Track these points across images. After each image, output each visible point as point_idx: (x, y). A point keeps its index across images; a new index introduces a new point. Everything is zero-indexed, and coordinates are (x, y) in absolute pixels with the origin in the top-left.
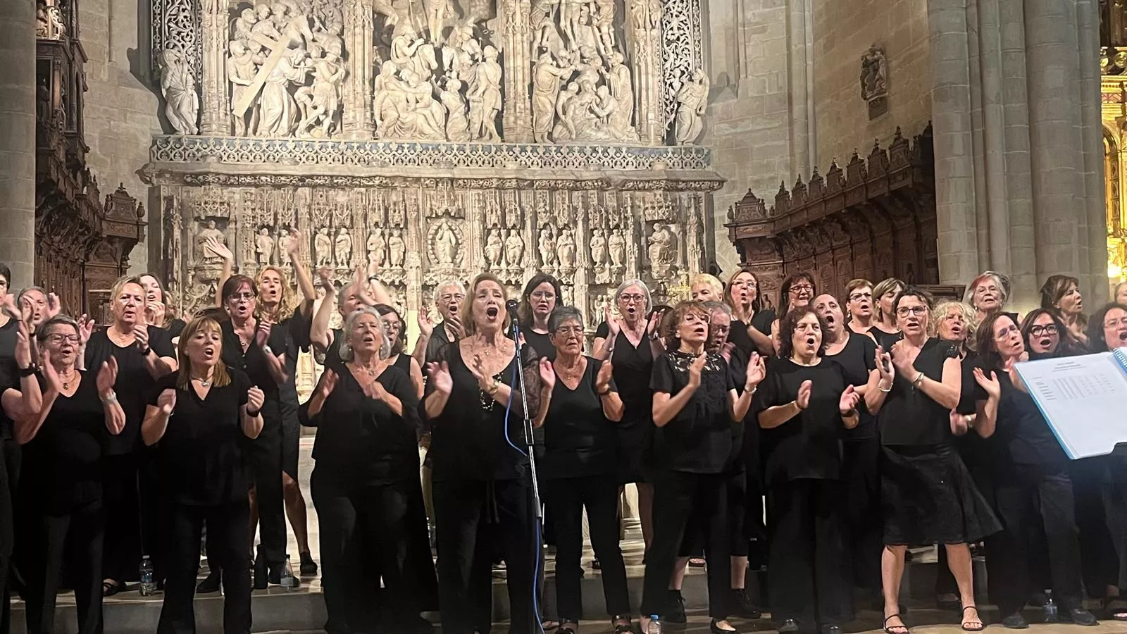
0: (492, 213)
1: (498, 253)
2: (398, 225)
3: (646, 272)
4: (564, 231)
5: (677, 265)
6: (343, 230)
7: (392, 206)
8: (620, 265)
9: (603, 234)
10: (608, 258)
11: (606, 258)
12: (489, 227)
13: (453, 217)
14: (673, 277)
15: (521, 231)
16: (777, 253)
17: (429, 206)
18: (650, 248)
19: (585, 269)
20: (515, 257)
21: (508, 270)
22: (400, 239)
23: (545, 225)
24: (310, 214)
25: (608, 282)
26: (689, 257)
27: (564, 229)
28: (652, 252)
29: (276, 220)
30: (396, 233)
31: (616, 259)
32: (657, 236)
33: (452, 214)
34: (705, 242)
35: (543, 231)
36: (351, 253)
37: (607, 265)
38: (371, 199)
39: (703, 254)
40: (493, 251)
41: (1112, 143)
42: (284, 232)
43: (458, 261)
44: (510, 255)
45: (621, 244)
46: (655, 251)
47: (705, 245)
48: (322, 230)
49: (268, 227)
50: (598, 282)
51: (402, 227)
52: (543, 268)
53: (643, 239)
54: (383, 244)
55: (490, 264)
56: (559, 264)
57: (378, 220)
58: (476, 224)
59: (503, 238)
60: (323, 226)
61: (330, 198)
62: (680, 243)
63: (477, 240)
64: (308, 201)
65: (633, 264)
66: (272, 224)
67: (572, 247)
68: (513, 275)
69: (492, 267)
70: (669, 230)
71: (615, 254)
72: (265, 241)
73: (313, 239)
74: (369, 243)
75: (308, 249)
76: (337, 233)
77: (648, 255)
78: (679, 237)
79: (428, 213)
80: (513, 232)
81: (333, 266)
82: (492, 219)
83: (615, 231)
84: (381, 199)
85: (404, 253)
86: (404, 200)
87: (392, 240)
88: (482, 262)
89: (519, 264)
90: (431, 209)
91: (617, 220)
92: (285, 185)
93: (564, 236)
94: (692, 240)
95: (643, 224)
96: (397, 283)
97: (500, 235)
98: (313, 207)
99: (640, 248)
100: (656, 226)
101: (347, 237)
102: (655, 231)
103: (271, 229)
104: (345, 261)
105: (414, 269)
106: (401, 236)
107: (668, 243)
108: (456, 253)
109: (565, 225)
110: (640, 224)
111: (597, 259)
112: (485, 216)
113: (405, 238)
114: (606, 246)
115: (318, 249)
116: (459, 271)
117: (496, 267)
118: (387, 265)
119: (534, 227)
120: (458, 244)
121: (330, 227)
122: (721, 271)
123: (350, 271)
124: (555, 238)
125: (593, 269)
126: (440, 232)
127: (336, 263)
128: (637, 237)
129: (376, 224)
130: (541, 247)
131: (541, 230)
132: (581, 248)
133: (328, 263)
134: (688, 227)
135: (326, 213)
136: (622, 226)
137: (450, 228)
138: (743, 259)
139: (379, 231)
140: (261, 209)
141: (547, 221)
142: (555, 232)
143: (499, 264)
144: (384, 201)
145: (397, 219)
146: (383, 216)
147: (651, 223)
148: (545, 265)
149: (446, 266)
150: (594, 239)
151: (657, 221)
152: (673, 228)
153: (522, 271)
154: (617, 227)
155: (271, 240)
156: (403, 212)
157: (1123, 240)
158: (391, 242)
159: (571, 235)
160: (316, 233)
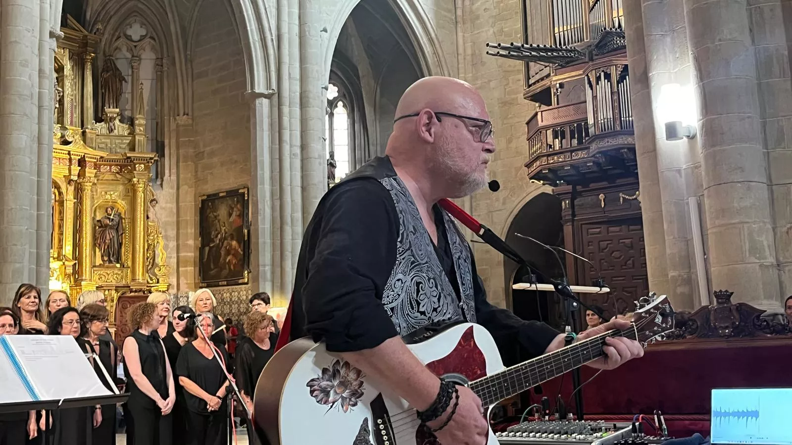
41: (60, 193)
157: (64, 263)
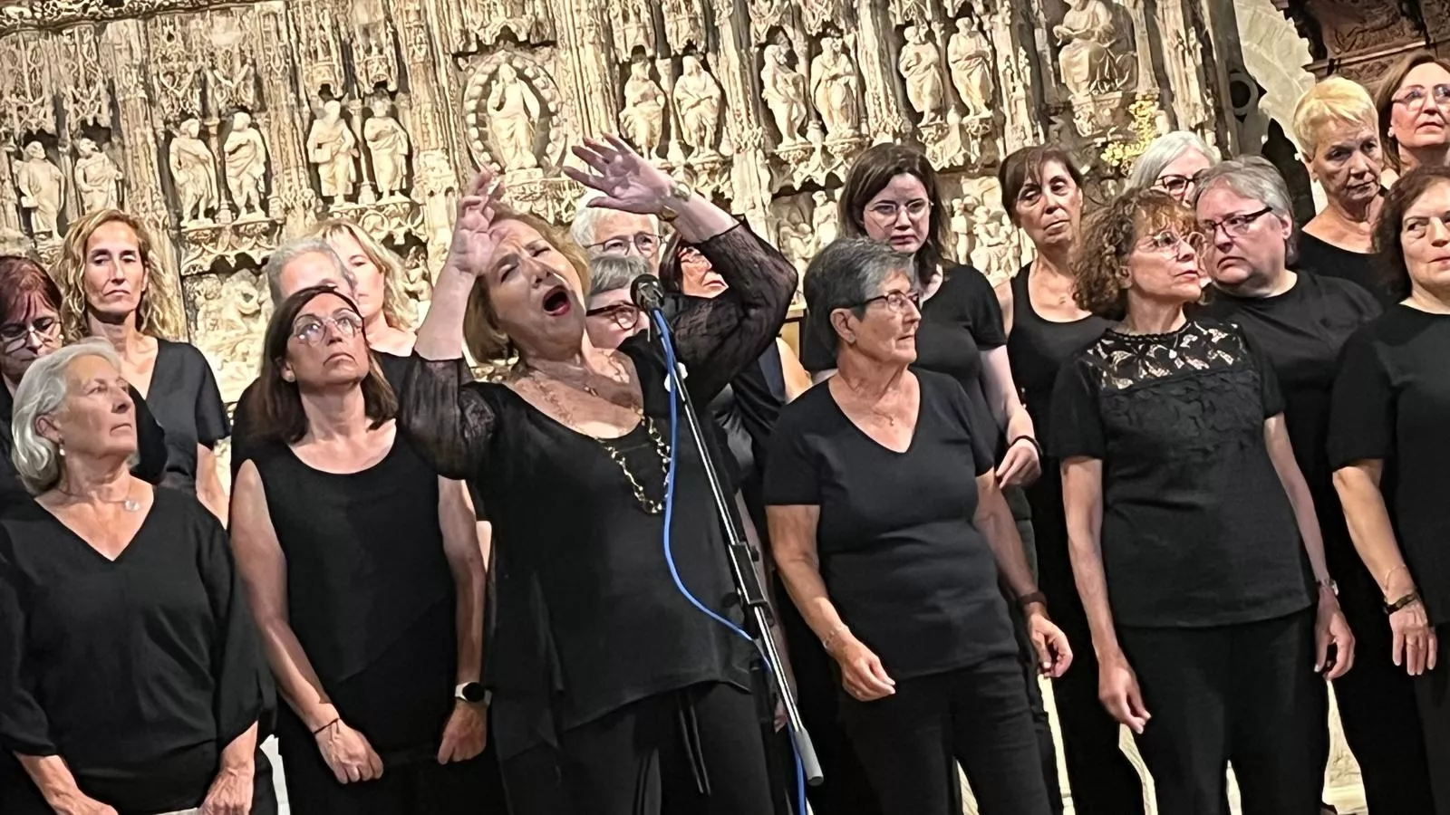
0: (626, 19)
1: (658, 123)
2: (381, 86)
3: (1059, 122)
4: (825, 43)
5: (1142, 91)
7: (360, 40)
8: (987, 113)
9: (930, 36)
10: (951, 99)
11: (948, 97)
12: (625, 56)
13: (528, 46)
15: (711, 58)
16: (1406, 24)
17: (456, 24)
18: (1062, 55)
20: (702, 128)
21: (689, 166)
22: (391, 121)
23: (773, 32)
24: (148, 88)
25: (960, 161)
26: (1172, 67)
27: (823, 35)
28: (1070, 64)
29: (59, 113)
30: (380, 106)
31: (974, 99)
33: (522, 37)
34: (1207, 20)
35: (770, 50)
36: (267, 177)
37: (953, 117)
38: (303, 26)
39: (1206, 51)
40: (642, 120)
42: (86, 145)
43: (554, 160)
44: (690, 123)
45: (981, 55)
47: (1208, 28)
48: (184, 125)
49: (41, 135)
51: (392, 91)
52: (781, 147)
53: (1040, 34)
54: (350, 141)
56: (824, 130)
57: (328, 79)
58: (589, 54)
59: (665, 82)
60: (185, 116)
61: (194, 38)
62: (1140, 32)
63: (597, 99)
64: (138, 54)
65: (1022, 105)
66: (50, 127)
67: (853, 81)
68: (704, 177)
71: (970, 84)
72: (39, 174)
73: (163, 153)
74: (311, 145)
75: (154, 181)
76: (224, 129)
78: (1137, 14)
79: (457, 44)
80: (689, 62)
81: (225, 216)
82: (630, 35)
83: (961, 23)
84: (327, 23)
85: (409, 158)
86: (389, 18)
87: (373, 126)
89: (716, 145)
90: (465, 33)
92: (71, 21)
93: (827, 55)
94: (1172, 18)
96: (400, 240)
97: (654, 76)
98: (153, 68)
99: (1035, 59)
101: (253, 134)
103: (50, 142)
104: (256, 202)
105: (440, 197)
106: (393, 113)
107: (1108, 34)
108: (546, 140)
109: (825, 25)
111: (924, 104)
112: (609, 31)
113: (406, 117)
115: (180, 177)
116: (559, 187)
118: (367, 196)
119: (742, 42)
120: (546, 113)
121: (205, 114)
122: (1262, 92)
123: (273, 224)
124: (801, 67)
125: (916, 132)
126: (496, 89)
127: (234, 209)
128: (1023, 32)
129: (325, 91)
130: (769, 93)
131: (762, 47)
132: (876, 81)
133: (210, 213)
135: (188, 79)
136: (979, 8)
137: (521, 75)
138: (1318, 51)
139: (333, 108)
140: (18, 92)
141: (774, 21)
142: (800, 47)
143: (663, 152)
144: (335, 27)
145: (378, 70)
146: (338, 67)
148: (787, 140)
149: (522, 177)
150: (908, 52)
153: (727, 163)
154: (966, 10)
155: (55, 170)
156: (389, 51)
158: (369, 134)
159: (846, 50)
160: (169, 136)
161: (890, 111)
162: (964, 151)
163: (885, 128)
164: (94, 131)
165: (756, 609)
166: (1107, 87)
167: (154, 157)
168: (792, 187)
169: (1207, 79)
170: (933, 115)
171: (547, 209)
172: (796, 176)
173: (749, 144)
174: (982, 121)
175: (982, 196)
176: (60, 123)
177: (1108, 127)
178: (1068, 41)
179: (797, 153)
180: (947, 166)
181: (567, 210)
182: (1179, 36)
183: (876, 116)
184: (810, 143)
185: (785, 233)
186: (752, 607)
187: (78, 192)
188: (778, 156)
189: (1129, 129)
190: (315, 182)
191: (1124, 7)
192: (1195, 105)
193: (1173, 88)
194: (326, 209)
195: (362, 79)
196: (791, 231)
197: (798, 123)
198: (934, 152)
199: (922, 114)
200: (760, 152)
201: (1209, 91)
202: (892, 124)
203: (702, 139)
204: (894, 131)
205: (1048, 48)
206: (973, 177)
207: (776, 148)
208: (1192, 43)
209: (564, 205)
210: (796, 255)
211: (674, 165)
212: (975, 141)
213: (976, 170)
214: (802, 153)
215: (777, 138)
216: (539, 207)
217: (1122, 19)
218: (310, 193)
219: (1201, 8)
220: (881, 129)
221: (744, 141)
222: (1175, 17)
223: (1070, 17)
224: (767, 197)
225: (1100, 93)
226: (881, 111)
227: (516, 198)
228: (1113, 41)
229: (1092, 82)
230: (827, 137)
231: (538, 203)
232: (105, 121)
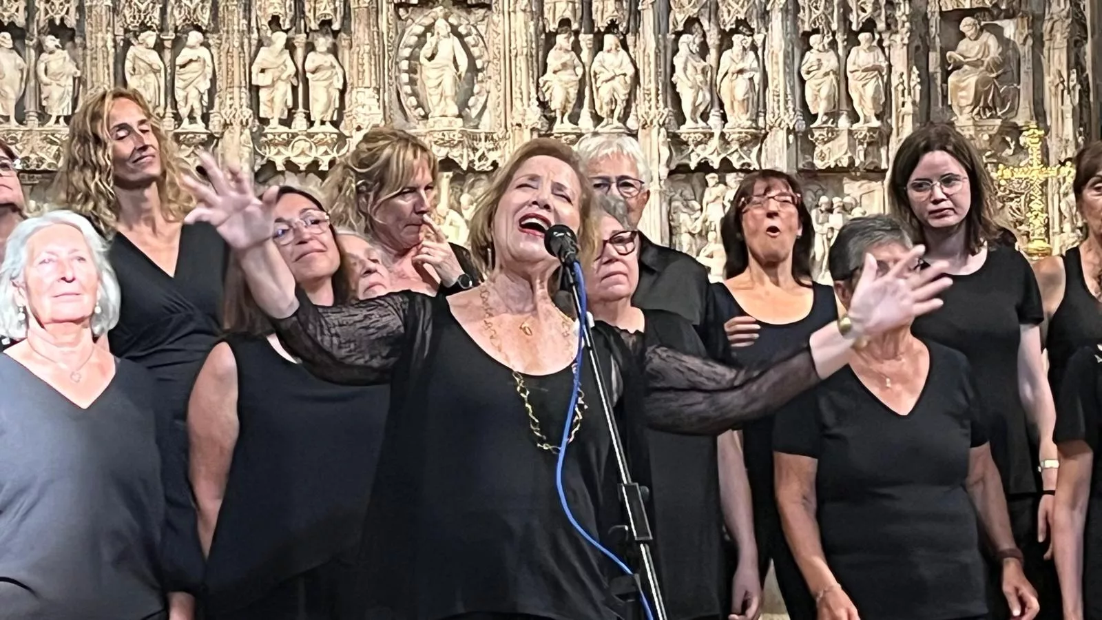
1: (573, 92)
2: (326, 24)
4: (736, 38)
5: (1020, 122)
6: (194, 37)
8: (875, 123)
9: (833, 44)
10: (844, 106)
11: (842, 104)
12: (552, 27)
13: (465, 5)
14: (1010, 152)
15: (630, 39)
18: (951, 79)
19: (789, 131)
20: (613, 101)
22: (331, 58)
23: (691, 22)
25: (845, 163)
26: (1051, 103)
27: (734, 31)
28: (957, 88)
29: (30, 9)
30: (323, 43)
31: (865, 108)
32: (968, 48)
35: (684, 38)
36: (212, 92)
37: (843, 122)
39: (1084, 93)
40: (559, 87)
42: (51, 41)
43: (474, 113)
44: (604, 94)
45: (877, 69)
46: (964, 86)
47: (1089, 72)
48: (143, 36)
49: (11, 27)
50: (819, 164)
51: (336, 30)
52: (683, 129)
53: (934, 57)
54: (291, 70)
55: (552, 121)
56: (724, 118)
57: (279, 11)
58: (519, 19)
59: (585, 55)
60: (144, 27)
62: (1026, 67)
63: (521, 62)
65: (909, 120)
66: (20, 20)
67: (757, 77)
69: (557, 127)
70: (998, 32)
71: (864, 94)
73: (120, 59)
74: (255, 69)
75: (108, 83)
76: (178, 44)
77: (945, 97)
78: (1025, 51)
80: (610, 40)
81: (168, 123)
82: (560, 8)
83: (863, 37)
85: (342, 92)
87: (313, 60)
88: (534, 115)
89: (624, 118)
91: (869, 9)
93: (736, 50)
94: (1057, 58)
95: (934, 20)
96: (325, 167)
97: (576, 48)
99: (926, 80)
100: (967, 24)
101: (203, 53)
102: (962, 36)
103: (19, 34)
104: (198, 114)
106: (334, 50)
107: (997, 65)
108: (470, 93)
109: (738, 22)
110: (926, 20)
111: (819, 107)
113: (345, 54)
114: (842, 76)
115: (132, 82)
116: (475, 138)
117: (568, 126)
118: (299, 123)
119: (661, 27)
120: (473, 69)
121: (162, 29)
123: (211, 137)
124: (712, 55)
125: (809, 131)
127: (177, 118)
128: (918, 54)
129: (275, 22)
130: (678, 77)
131: (678, 34)
132: (778, 80)
134: (1047, 26)
136: (881, 25)
137: (454, 31)
139: (280, 38)
141: (693, 13)
142: (713, 40)
143: (574, 119)
145: (325, 9)
147: (954, 17)
148: (689, 123)
149: (443, 124)
150: (811, 57)
151: (970, 12)
152: (1010, 28)
154: (869, 26)
155: (19, 60)
158: (309, 66)
159: (754, 48)
160: (128, 44)
161: (787, 109)
162: (849, 154)
163: (780, 124)
164: (60, 30)
165: (642, 546)
166: (988, 114)
167: (111, 61)
168: (687, 166)
169: (1081, 118)
170: (825, 118)
171: (462, 156)
172: (693, 155)
173: (655, 122)
174: (870, 129)
175: (861, 197)
176: (29, 19)
177: (985, 151)
178: (958, 66)
179: (697, 135)
180: (832, 166)
181: (480, 159)
182: (1061, 76)
183: (773, 113)
184: (710, 128)
185: (677, 208)
186: (639, 543)
187: (38, 83)
188: (679, 137)
189: (1003, 154)
190: (255, 104)
191: (1014, 42)
192: (1067, 141)
193: (1049, 123)
194: (261, 129)
195: (310, 15)
196: (681, 207)
197: (702, 108)
198: (822, 152)
199: (816, 116)
200: (663, 130)
201: (1082, 129)
202: (787, 121)
203: (612, 111)
204: (788, 128)
205: (939, 70)
206: (855, 179)
207: (679, 129)
208: (1072, 84)
209: (479, 154)
210: (683, 229)
211: (583, 131)
212: (860, 147)
213: (858, 174)
214: (702, 136)
215: (681, 119)
216: (454, 154)
217: (1010, 52)
218: (248, 112)
219: (1085, 54)
220: (777, 124)
221: (651, 117)
222: (1059, 57)
223: (963, 45)
224: (664, 172)
225: (981, 118)
226: (779, 108)
227: (436, 142)
228: (1000, 72)
229: (975, 107)
230: (726, 125)
231: (455, 150)
232: (71, 22)
